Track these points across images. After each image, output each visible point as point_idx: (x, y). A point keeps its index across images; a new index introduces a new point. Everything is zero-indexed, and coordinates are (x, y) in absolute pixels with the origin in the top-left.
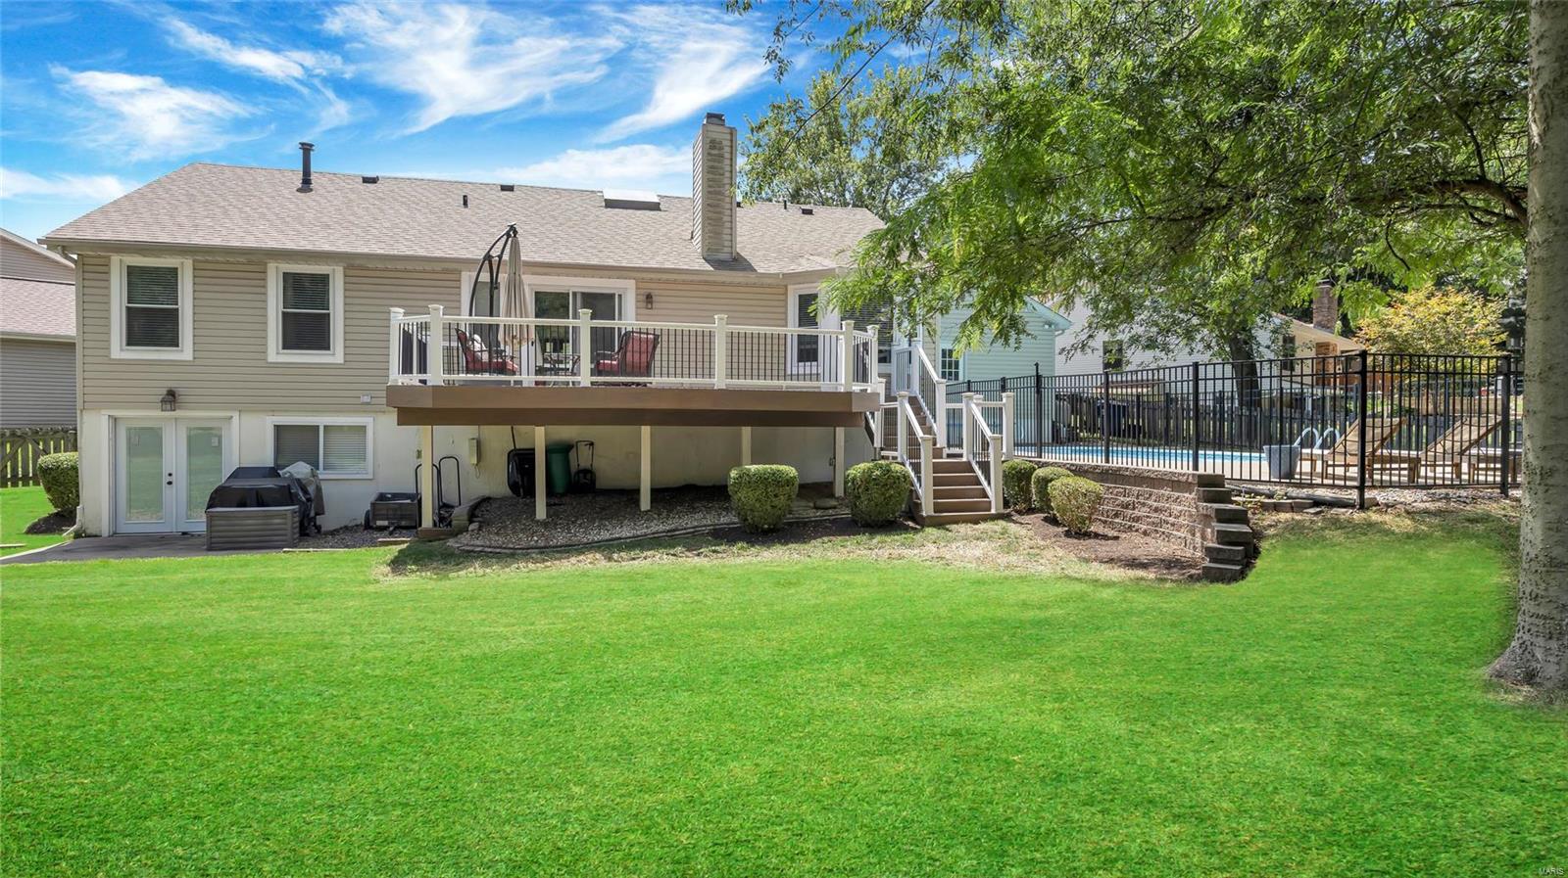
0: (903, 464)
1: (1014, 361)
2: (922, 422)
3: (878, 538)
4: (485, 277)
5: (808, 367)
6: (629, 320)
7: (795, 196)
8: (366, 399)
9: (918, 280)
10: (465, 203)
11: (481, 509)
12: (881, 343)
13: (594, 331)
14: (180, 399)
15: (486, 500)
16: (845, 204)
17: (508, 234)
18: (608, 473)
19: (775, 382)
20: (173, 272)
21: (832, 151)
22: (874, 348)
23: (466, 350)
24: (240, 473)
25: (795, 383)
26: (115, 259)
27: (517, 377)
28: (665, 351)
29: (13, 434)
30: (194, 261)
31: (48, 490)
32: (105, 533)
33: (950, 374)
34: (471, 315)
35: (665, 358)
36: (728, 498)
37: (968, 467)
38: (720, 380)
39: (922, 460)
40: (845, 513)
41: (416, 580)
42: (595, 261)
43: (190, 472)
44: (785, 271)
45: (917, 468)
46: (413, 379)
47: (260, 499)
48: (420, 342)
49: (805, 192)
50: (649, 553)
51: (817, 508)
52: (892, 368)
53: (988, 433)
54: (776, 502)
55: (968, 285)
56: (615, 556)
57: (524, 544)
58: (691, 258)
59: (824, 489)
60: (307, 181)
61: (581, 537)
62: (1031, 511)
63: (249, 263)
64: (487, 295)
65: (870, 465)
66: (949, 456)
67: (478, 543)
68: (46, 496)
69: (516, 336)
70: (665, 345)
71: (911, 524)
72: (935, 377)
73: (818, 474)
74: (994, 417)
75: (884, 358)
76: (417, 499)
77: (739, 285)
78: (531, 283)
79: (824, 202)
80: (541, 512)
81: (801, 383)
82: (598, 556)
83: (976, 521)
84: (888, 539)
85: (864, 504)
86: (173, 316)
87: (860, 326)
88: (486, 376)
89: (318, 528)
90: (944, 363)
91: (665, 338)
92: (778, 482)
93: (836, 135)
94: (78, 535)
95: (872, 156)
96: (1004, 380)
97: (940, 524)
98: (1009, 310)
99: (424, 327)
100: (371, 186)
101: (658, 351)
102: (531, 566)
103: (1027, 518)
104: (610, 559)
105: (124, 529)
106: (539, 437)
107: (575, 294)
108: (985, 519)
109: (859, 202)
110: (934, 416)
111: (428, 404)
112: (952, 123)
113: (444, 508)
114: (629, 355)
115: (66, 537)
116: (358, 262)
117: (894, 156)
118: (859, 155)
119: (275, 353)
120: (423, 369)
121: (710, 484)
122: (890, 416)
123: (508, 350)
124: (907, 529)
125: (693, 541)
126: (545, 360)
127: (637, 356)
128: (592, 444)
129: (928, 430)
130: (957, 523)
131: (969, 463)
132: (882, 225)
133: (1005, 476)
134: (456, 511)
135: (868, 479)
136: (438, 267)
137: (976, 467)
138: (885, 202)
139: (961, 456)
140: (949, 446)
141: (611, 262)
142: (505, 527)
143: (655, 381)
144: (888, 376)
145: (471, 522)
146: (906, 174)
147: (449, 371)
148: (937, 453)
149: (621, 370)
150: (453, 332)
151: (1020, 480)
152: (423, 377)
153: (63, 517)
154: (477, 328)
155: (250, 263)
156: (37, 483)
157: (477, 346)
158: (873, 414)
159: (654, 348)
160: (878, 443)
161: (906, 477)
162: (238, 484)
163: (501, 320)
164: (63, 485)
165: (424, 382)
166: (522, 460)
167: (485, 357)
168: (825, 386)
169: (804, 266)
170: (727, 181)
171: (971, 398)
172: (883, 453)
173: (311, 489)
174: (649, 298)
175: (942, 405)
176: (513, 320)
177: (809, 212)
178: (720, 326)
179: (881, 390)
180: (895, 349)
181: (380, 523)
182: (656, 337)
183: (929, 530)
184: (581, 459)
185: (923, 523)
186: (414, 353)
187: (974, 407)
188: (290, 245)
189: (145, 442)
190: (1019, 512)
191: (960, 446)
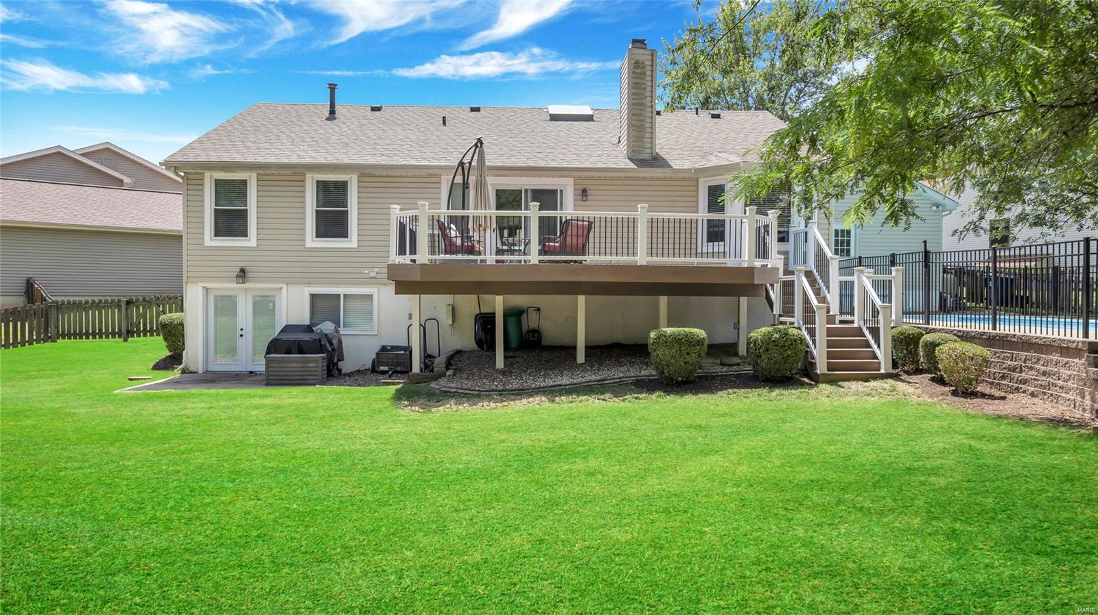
0: (799, 328)
1: (904, 240)
2: (817, 292)
3: (776, 392)
4: (459, 179)
5: (716, 247)
6: (569, 210)
7: (705, 104)
8: (373, 274)
9: (816, 172)
10: (444, 123)
11: (455, 359)
12: (780, 225)
13: (541, 219)
14: (248, 275)
15: (459, 352)
16: (748, 108)
17: (476, 146)
18: (552, 332)
19: (688, 259)
20: (244, 183)
21: (738, 65)
22: (774, 230)
23: (445, 236)
24: (287, 329)
25: (705, 260)
26: (207, 174)
27: (482, 257)
28: (597, 235)
29: (144, 300)
30: (258, 175)
31: (165, 339)
32: (201, 371)
33: (842, 251)
34: (448, 209)
35: (597, 240)
36: (647, 354)
37: (859, 332)
38: (642, 258)
39: (817, 326)
40: (748, 369)
41: (409, 413)
42: (542, 164)
43: (254, 328)
44: (697, 166)
45: (812, 332)
46: (406, 259)
47: (300, 348)
48: (411, 230)
49: (714, 99)
50: (584, 398)
51: (722, 364)
52: (789, 246)
53: (878, 302)
54: (688, 359)
55: (862, 173)
56: (557, 399)
57: (487, 388)
58: (619, 159)
59: (729, 349)
60: (332, 112)
61: (531, 383)
62: (918, 371)
63: (293, 173)
64: (460, 194)
65: (771, 329)
66: (841, 322)
67: (453, 385)
68: (165, 343)
69: (481, 225)
70: (597, 230)
71: (806, 380)
72: (829, 253)
73: (724, 335)
74: (884, 289)
75: (783, 238)
76: (408, 350)
77: (658, 179)
78: (494, 183)
79: (730, 107)
80: (500, 363)
81: (710, 260)
82: (544, 399)
83: (866, 379)
84: (786, 392)
85: (764, 362)
86: (243, 215)
87: (762, 211)
88: (459, 257)
89: (340, 371)
90: (837, 241)
91: (597, 224)
92: (690, 342)
93: (741, 50)
94: (183, 372)
95: (773, 66)
96: (893, 256)
97: (833, 381)
98: (899, 194)
99: (415, 219)
100: (377, 113)
101: (591, 235)
102: (493, 405)
103: (914, 378)
104: (553, 401)
105: (213, 368)
106: (498, 304)
107: (526, 191)
108: (875, 377)
109: (761, 105)
110: (828, 288)
111: (418, 278)
112: (850, 33)
113: (428, 358)
114: (569, 238)
115: (175, 374)
116: (368, 171)
117: (794, 65)
118: (761, 65)
119: (311, 241)
120: (413, 251)
121: (634, 343)
122: (788, 287)
123: (476, 237)
124: (802, 384)
125: (619, 388)
126: (503, 244)
127: (575, 239)
128: (539, 310)
129: (823, 300)
130: (848, 380)
131: (860, 329)
132: (783, 125)
133: (894, 340)
134: (437, 361)
135: (768, 341)
136: (424, 172)
137: (867, 333)
138: (784, 104)
139: (852, 322)
140: (841, 313)
141: (554, 164)
142: (473, 374)
143: (589, 259)
144: (786, 253)
145: (448, 369)
146: (804, 79)
147: (432, 252)
148: (831, 319)
149: (563, 250)
150: (436, 223)
151: (908, 344)
152: (413, 257)
153: (173, 360)
154: (453, 219)
155: (295, 174)
156: (158, 335)
157: (453, 233)
158: (772, 286)
159: (589, 232)
160: (777, 310)
161: (802, 340)
162: (285, 337)
163: (470, 212)
164: (174, 335)
165: (414, 261)
166: (485, 322)
167: (459, 241)
168: (730, 262)
169: (713, 162)
170: (648, 94)
171: (862, 272)
172: (782, 319)
173: (335, 342)
174: (584, 192)
175: (835, 278)
176: (481, 212)
177: (718, 116)
178: (642, 214)
179: (780, 265)
180: (792, 230)
181: (382, 368)
182: (590, 223)
183: (823, 386)
184: (531, 321)
185: (816, 380)
186: (407, 240)
187: (864, 280)
188: (321, 160)
189: (225, 306)
190: (907, 373)
191: (852, 313)
